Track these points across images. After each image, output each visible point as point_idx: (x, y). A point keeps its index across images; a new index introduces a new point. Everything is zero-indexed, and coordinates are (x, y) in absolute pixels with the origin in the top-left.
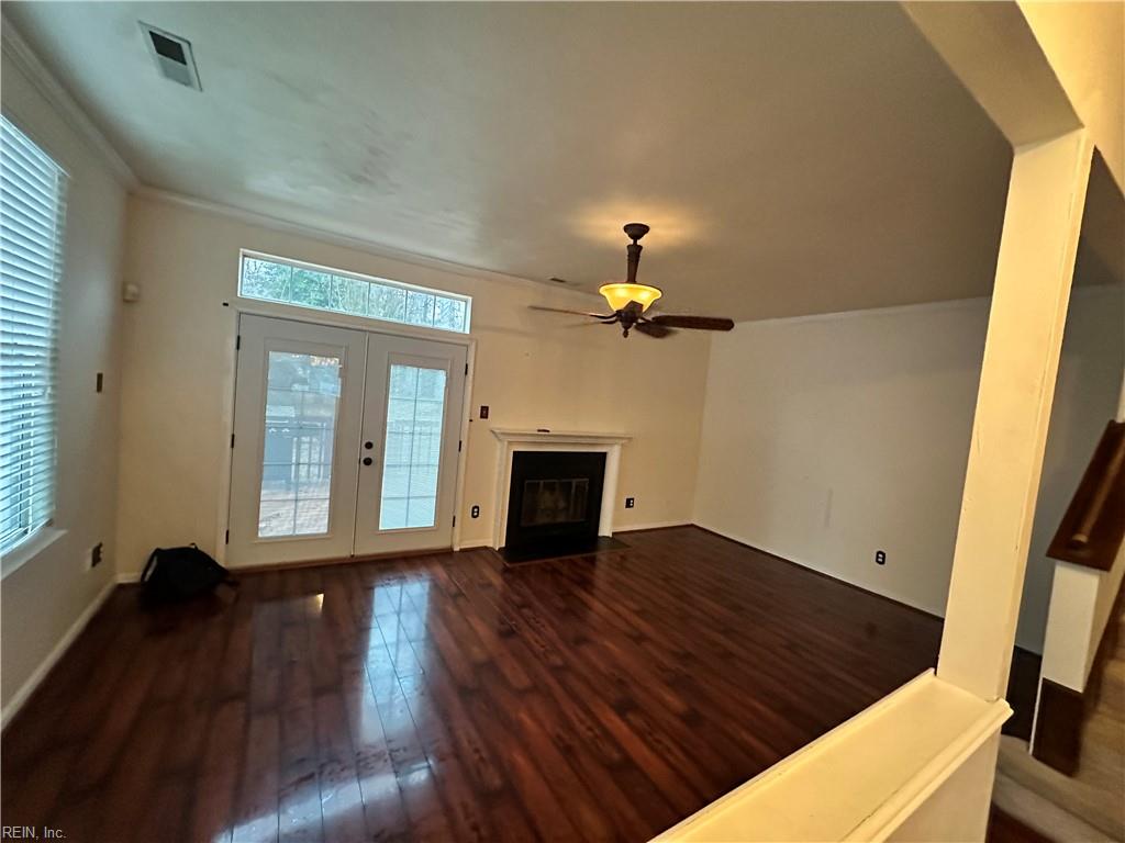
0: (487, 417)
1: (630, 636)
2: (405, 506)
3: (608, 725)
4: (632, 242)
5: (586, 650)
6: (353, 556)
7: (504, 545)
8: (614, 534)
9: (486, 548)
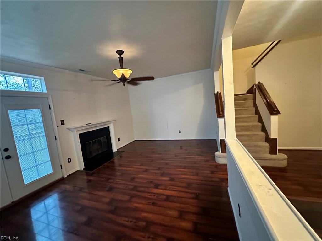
0: (64, 124)
1: (144, 171)
2: (36, 169)
3: (157, 192)
4: (119, 56)
5: (136, 180)
6: (13, 202)
7: (84, 167)
8: (117, 150)
9: (77, 171)
